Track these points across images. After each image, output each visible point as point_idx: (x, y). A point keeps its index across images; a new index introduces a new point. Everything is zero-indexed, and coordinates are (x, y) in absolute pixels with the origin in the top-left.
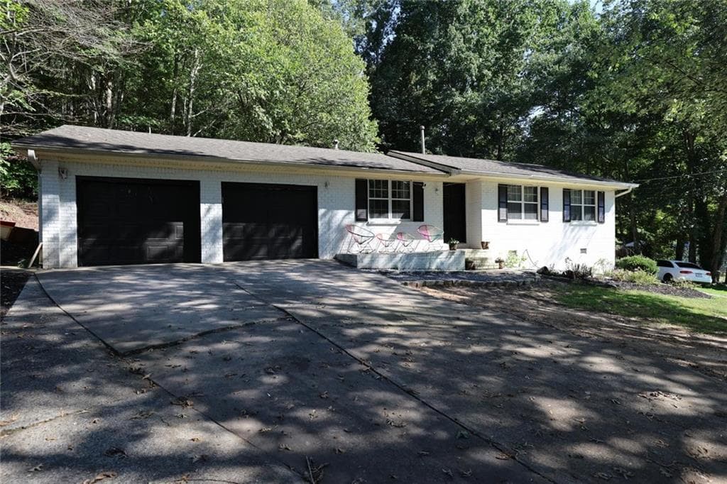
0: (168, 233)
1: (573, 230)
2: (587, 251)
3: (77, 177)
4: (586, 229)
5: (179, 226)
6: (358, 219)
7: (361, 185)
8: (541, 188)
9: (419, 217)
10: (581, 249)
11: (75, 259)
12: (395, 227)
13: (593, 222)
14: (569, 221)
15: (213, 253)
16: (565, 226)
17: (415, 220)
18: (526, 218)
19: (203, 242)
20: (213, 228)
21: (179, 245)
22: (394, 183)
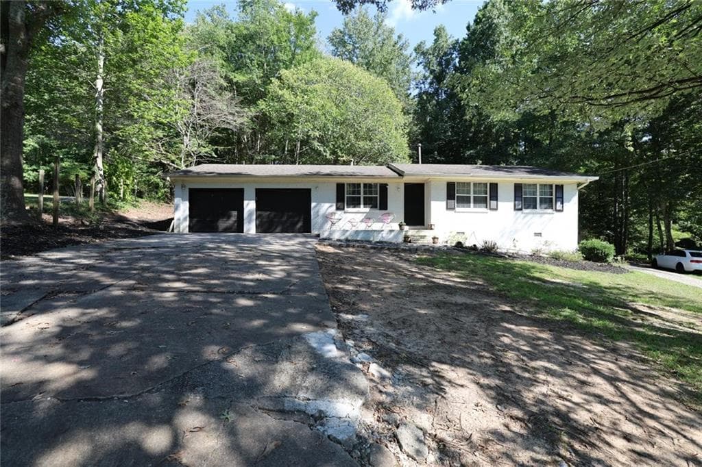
0: (229, 217)
1: (525, 217)
2: (542, 235)
3: (190, 189)
4: (541, 216)
5: (235, 213)
6: (338, 209)
7: (340, 187)
8: (491, 184)
9: (384, 206)
10: (535, 234)
11: (187, 229)
12: (365, 214)
13: (550, 211)
14: (521, 209)
15: (250, 228)
16: (516, 214)
17: (380, 209)
18: (474, 207)
19: (245, 221)
20: (250, 215)
21: (234, 223)
22: (365, 185)
